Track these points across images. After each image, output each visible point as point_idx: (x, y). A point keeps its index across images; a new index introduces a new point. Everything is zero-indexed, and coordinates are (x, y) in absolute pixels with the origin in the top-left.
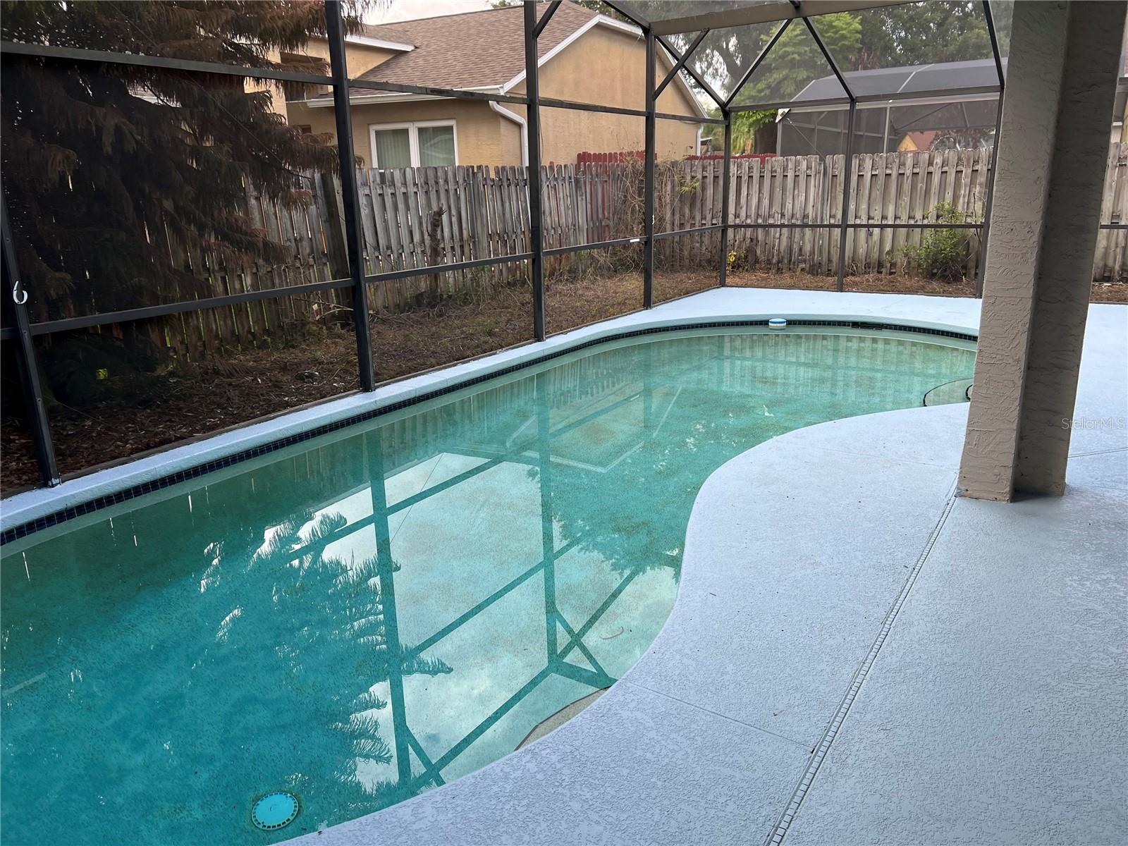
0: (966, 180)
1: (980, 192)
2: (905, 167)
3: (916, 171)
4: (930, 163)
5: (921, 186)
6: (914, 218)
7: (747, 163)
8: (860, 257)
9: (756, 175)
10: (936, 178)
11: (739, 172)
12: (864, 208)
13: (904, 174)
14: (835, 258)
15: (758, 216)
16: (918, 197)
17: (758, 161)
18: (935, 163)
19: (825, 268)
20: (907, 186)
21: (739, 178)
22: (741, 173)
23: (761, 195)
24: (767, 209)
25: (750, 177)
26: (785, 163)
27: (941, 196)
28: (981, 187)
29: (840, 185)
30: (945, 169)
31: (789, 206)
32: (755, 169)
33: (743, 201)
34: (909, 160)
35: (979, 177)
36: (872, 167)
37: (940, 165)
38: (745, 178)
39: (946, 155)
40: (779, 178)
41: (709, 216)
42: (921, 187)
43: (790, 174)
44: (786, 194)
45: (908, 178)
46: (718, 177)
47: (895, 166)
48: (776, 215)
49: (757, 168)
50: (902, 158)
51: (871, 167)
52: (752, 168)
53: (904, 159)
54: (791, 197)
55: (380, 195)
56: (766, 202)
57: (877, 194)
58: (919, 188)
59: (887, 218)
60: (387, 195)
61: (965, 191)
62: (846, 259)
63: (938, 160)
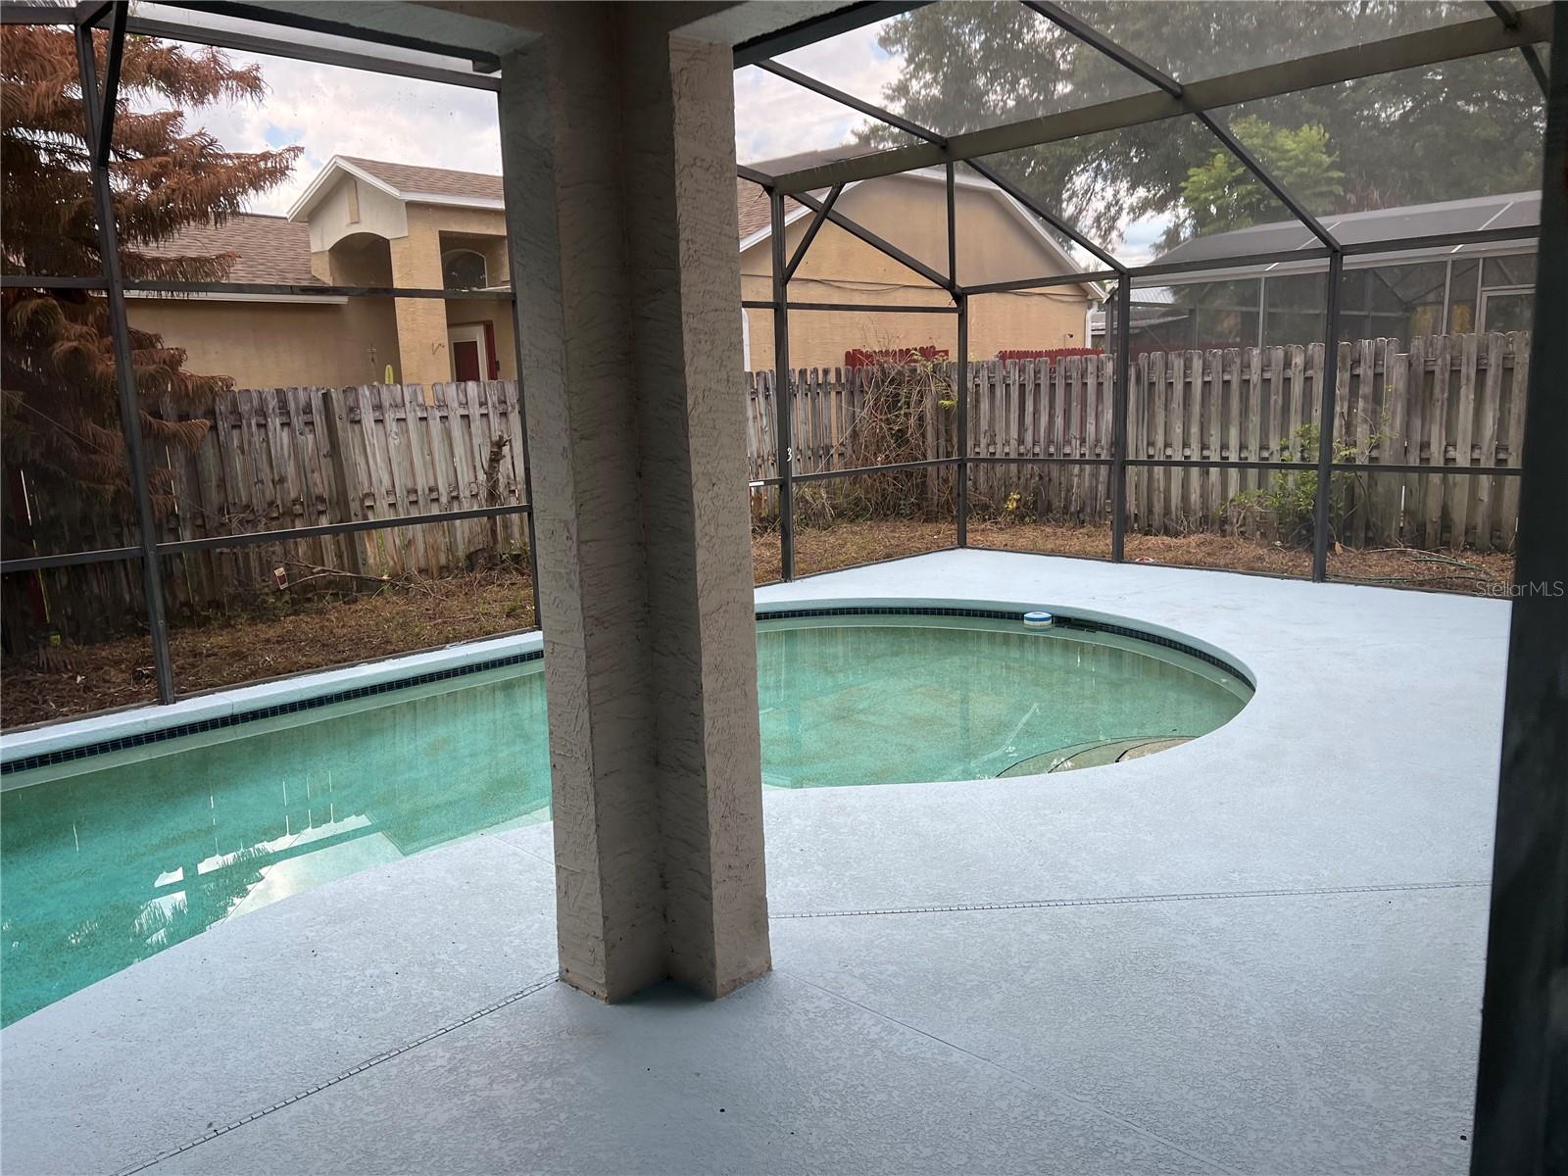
0: (1342, 390)
1: (1364, 410)
2: (1250, 370)
3: (1267, 376)
4: (1287, 364)
5: (1276, 399)
6: (1268, 449)
7: (1032, 366)
8: (1193, 507)
9: (1044, 382)
10: (1297, 388)
11: (1022, 379)
12: (1195, 433)
13: (1249, 380)
14: (1158, 508)
15: (1050, 442)
16: (1272, 417)
17: (1046, 362)
18: (1293, 362)
19: (1143, 522)
20: (1255, 399)
21: (1022, 386)
22: (1024, 380)
23: (1053, 411)
24: (1061, 432)
25: (1038, 386)
26: (1084, 365)
27: (1306, 418)
28: (1365, 402)
29: (1159, 397)
30: (1310, 373)
31: (1091, 428)
32: (1043, 373)
33: (1029, 419)
34: (1255, 359)
35: (1362, 386)
36: (1203, 370)
37: (1301, 367)
38: (1030, 387)
39: (1310, 352)
40: (1076, 388)
41: (983, 442)
42: (1276, 401)
43: (1091, 381)
44: (1086, 411)
45: (1255, 386)
46: (994, 385)
47: (1236, 368)
48: (1074, 441)
49: (1046, 372)
50: (1246, 356)
51: (1201, 371)
52: (1039, 372)
53: (1249, 360)
54: (1093, 414)
55: (421, 419)
56: (1059, 421)
57: (1214, 410)
58: (1272, 402)
59: (1228, 449)
60: (435, 419)
61: (1342, 408)
62: (1173, 509)
63: (1298, 360)
